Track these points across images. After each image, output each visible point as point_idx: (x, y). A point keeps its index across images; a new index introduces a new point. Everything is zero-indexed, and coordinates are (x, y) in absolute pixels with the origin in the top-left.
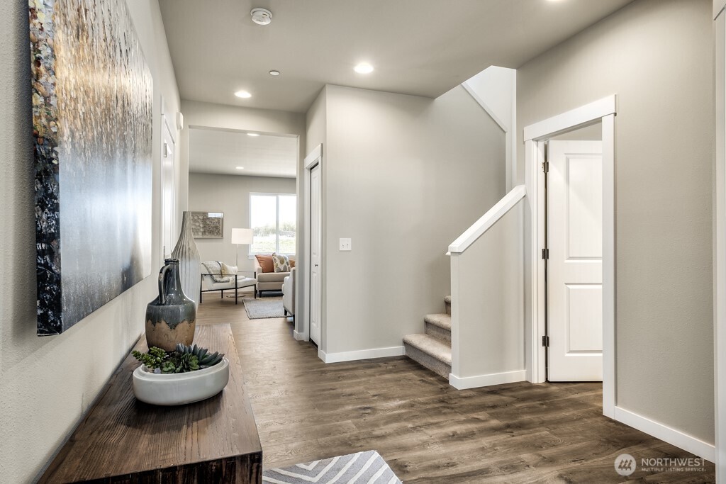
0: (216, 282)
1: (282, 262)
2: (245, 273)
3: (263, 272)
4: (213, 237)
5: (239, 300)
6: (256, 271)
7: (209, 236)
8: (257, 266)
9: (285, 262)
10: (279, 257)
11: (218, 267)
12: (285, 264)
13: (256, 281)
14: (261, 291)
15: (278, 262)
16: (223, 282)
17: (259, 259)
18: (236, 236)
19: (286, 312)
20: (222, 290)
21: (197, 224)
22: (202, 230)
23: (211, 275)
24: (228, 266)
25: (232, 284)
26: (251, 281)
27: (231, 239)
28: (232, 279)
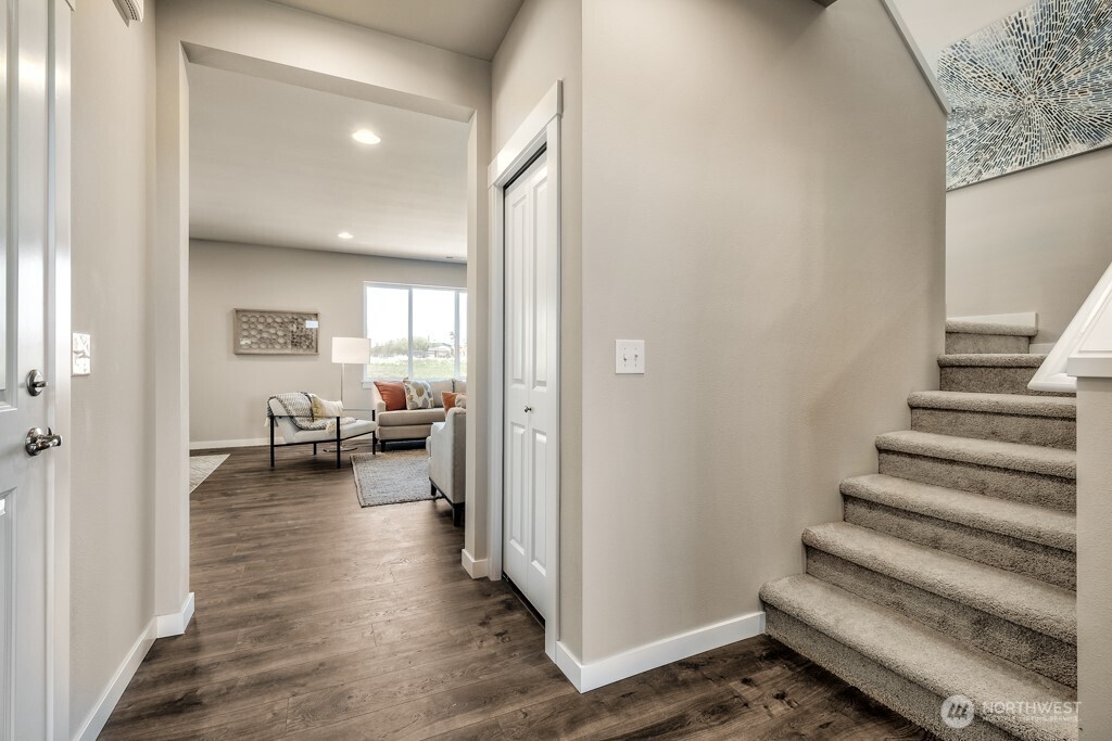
0: (301, 429)
1: (420, 393)
2: (356, 412)
3: (387, 410)
4: (301, 351)
5: (344, 457)
6: (375, 408)
7: (295, 351)
8: (377, 399)
9: (425, 392)
10: (415, 385)
11: (305, 403)
12: (425, 395)
13: (375, 425)
14: (383, 442)
15: (413, 392)
16: (314, 429)
17: (382, 388)
18: (341, 350)
19: (434, 490)
20: (315, 443)
21: (272, 331)
22: (281, 341)
23: (292, 417)
24: (324, 402)
25: (331, 433)
26: (367, 426)
27: (331, 356)
28: (330, 424)
